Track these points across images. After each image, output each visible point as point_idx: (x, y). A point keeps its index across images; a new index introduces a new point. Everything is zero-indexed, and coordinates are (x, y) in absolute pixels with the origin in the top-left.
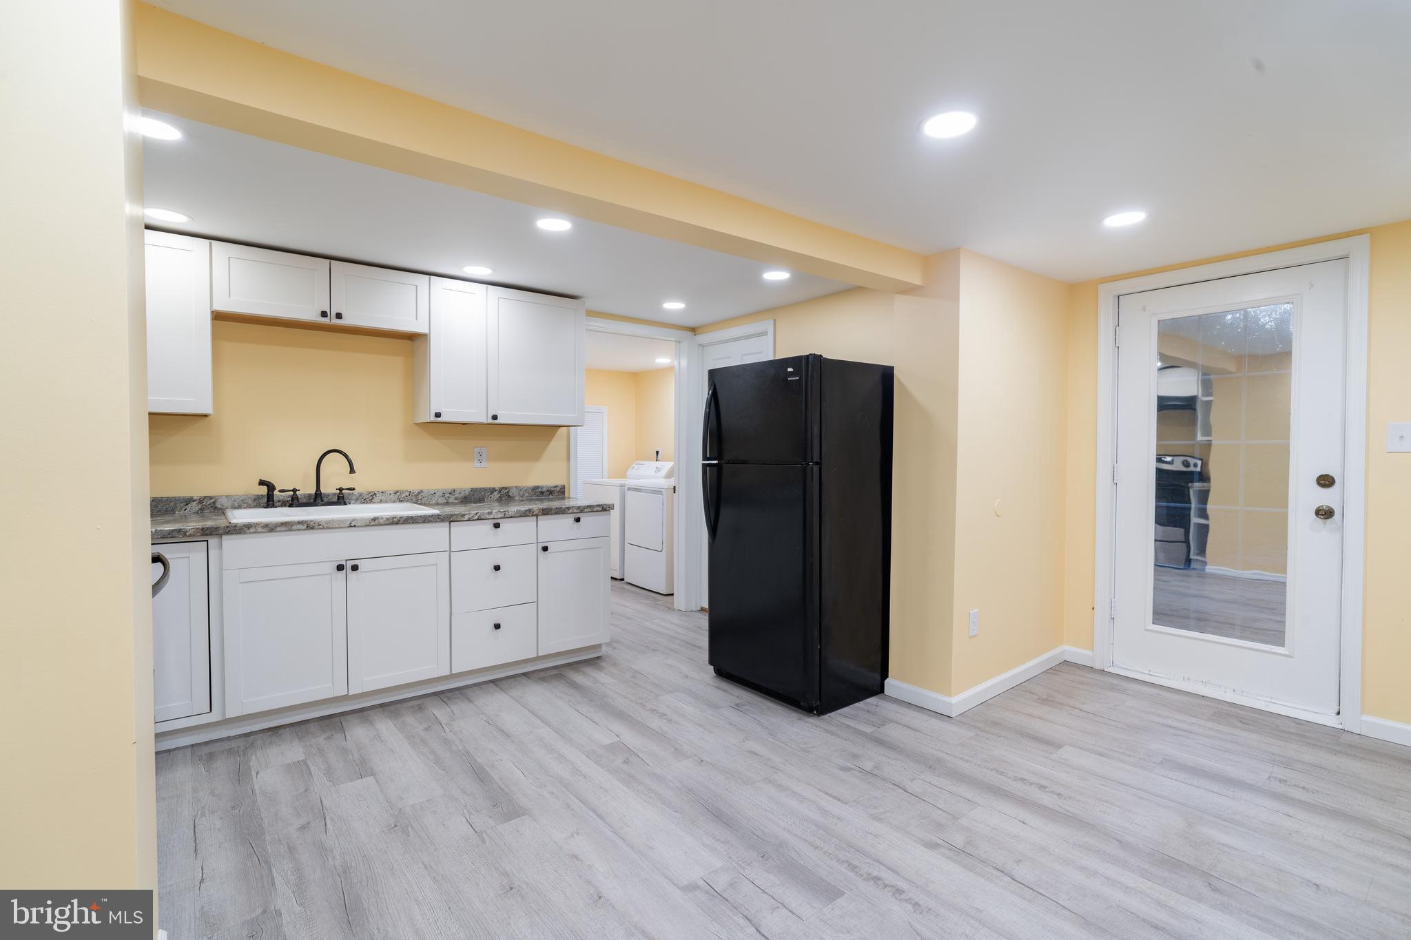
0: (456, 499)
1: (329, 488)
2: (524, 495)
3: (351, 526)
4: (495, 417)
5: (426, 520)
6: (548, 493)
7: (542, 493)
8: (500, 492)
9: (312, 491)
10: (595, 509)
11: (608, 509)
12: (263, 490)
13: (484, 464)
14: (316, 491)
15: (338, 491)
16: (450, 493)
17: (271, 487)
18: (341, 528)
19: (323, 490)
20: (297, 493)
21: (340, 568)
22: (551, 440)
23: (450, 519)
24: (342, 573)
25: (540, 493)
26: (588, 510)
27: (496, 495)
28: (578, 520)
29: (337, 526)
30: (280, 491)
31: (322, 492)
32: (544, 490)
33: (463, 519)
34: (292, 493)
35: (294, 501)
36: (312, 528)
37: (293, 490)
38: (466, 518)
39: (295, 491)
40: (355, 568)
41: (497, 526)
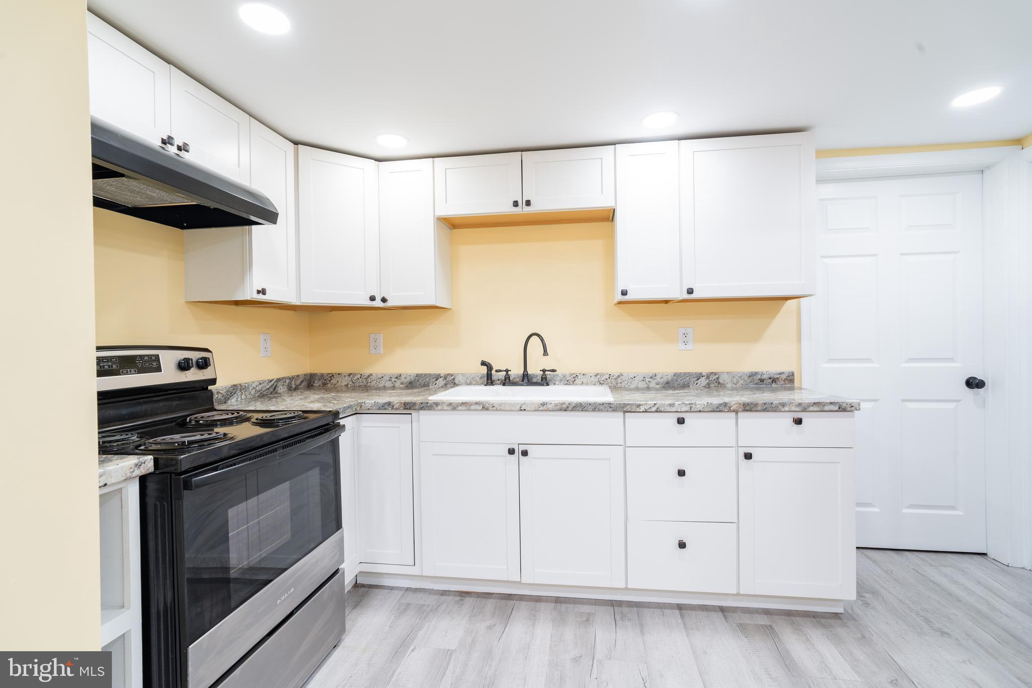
0: (657, 384)
1: (534, 370)
2: (738, 382)
3: (521, 410)
4: (690, 291)
5: (596, 408)
6: (770, 381)
7: (762, 381)
8: (708, 378)
9: (521, 371)
10: (826, 408)
11: (849, 409)
12: (484, 370)
13: (690, 346)
14: (524, 372)
15: (542, 372)
16: (651, 378)
17: (490, 368)
18: (512, 410)
19: (530, 372)
20: (509, 373)
21: (511, 452)
22: (774, 317)
23: (624, 409)
24: (514, 458)
25: (760, 381)
26: (816, 408)
27: (703, 381)
28: (798, 422)
29: (509, 409)
30: (496, 371)
31: (529, 372)
32: (764, 377)
33: (638, 410)
34: (505, 373)
35: (507, 381)
36: (487, 409)
37: (505, 371)
38: (642, 409)
39: (507, 371)
40: (525, 453)
41: (681, 421)
